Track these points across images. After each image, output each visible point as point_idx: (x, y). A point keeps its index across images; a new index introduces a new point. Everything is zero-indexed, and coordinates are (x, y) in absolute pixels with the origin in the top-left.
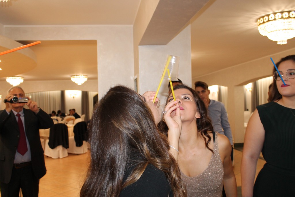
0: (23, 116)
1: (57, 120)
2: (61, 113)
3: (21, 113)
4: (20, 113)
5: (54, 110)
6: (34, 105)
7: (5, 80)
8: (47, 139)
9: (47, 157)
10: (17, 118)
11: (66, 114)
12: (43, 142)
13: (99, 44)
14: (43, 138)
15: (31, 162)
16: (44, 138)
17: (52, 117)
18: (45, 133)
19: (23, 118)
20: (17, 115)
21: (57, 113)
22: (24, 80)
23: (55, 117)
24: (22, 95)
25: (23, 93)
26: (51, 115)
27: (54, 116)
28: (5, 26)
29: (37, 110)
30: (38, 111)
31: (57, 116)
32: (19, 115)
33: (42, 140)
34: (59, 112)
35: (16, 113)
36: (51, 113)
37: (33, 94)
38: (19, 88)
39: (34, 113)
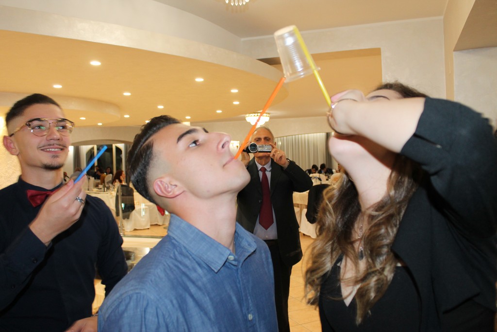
0: (270, 171)
1: (320, 179)
2: (327, 169)
3: (268, 167)
4: (265, 166)
5: (316, 164)
6: (280, 155)
7: (244, 119)
8: (303, 208)
9: (304, 235)
10: (261, 174)
11: (334, 171)
12: (298, 212)
13: (385, 54)
14: (298, 206)
15: (276, 240)
16: (300, 206)
17: (311, 175)
18: (300, 198)
19: (269, 174)
20: (260, 170)
21: (319, 169)
22: (271, 118)
23: (317, 175)
24: (268, 139)
25: (270, 137)
26: (310, 171)
27: (315, 173)
28: (243, 39)
29: (285, 164)
30: (286, 166)
31: (320, 172)
32: (264, 170)
33: (296, 210)
34: (323, 166)
35: (260, 167)
36: (311, 168)
37: (284, 139)
38: (265, 129)
39: (282, 168)
